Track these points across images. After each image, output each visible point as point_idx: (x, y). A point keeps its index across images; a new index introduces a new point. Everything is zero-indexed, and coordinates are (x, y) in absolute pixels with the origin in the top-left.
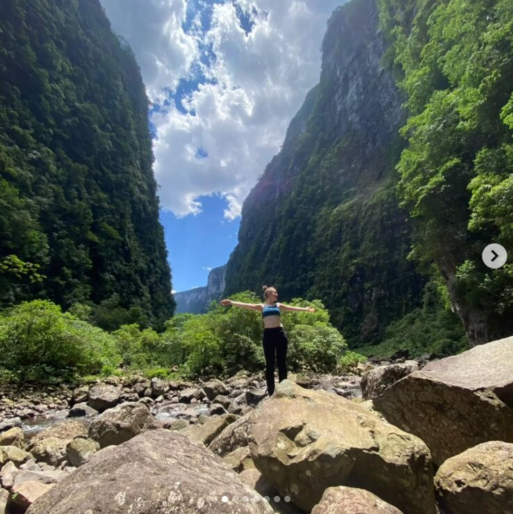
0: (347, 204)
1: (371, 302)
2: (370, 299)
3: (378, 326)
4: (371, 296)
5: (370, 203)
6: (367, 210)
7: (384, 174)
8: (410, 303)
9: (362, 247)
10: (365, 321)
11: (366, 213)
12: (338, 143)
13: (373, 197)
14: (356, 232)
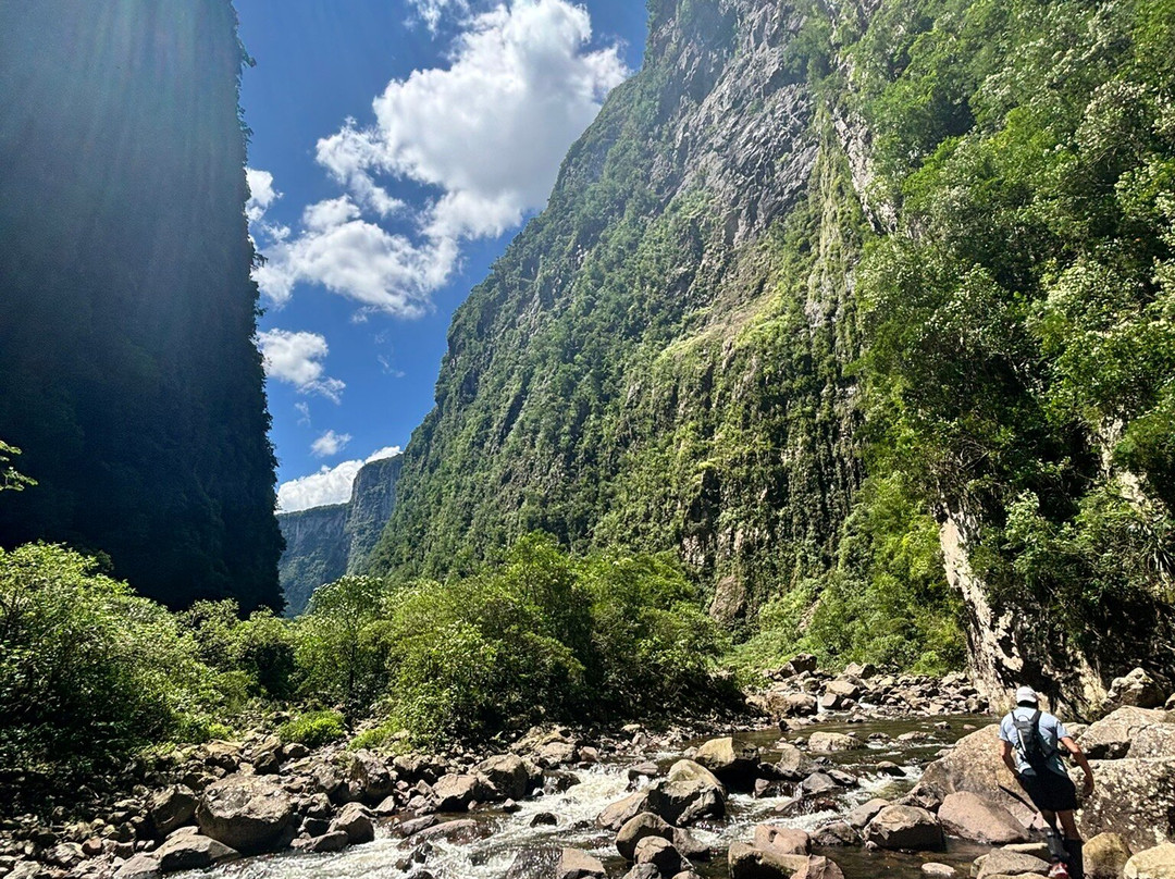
0: (690, 341)
1: (732, 551)
2: (731, 546)
3: (745, 605)
4: (733, 539)
5: (738, 345)
6: (732, 359)
7: (766, 286)
8: (812, 558)
9: (718, 436)
10: (719, 591)
11: (729, 365)
12: (675, 209)
13: (745, 332)
14: (708, 403)
